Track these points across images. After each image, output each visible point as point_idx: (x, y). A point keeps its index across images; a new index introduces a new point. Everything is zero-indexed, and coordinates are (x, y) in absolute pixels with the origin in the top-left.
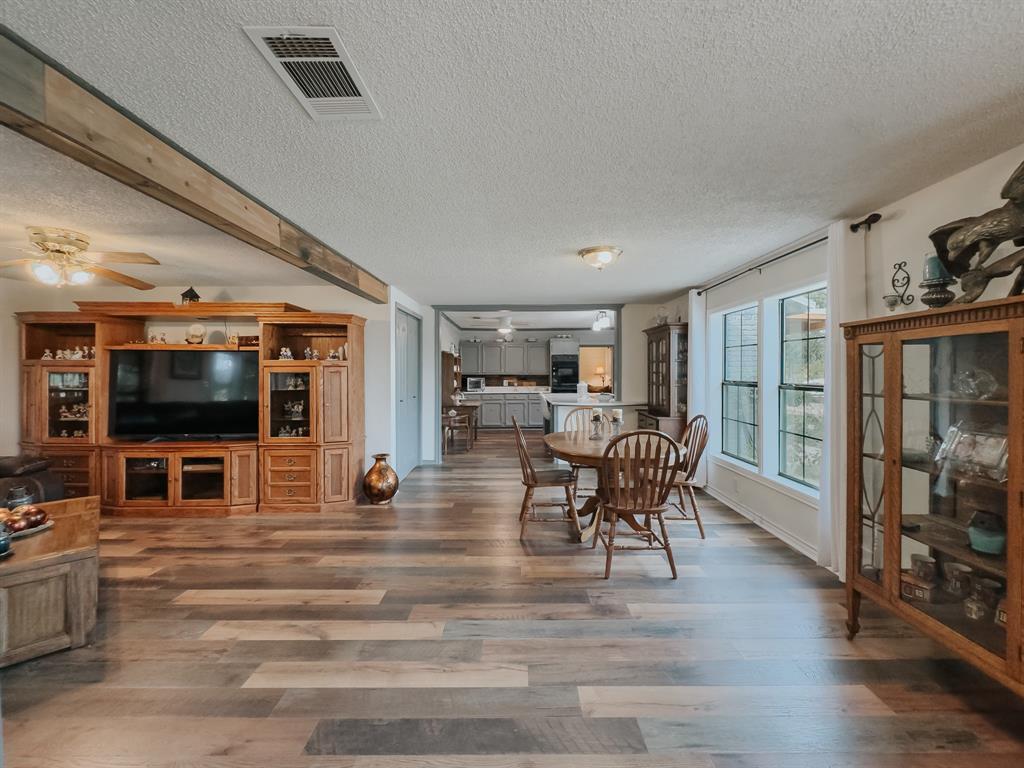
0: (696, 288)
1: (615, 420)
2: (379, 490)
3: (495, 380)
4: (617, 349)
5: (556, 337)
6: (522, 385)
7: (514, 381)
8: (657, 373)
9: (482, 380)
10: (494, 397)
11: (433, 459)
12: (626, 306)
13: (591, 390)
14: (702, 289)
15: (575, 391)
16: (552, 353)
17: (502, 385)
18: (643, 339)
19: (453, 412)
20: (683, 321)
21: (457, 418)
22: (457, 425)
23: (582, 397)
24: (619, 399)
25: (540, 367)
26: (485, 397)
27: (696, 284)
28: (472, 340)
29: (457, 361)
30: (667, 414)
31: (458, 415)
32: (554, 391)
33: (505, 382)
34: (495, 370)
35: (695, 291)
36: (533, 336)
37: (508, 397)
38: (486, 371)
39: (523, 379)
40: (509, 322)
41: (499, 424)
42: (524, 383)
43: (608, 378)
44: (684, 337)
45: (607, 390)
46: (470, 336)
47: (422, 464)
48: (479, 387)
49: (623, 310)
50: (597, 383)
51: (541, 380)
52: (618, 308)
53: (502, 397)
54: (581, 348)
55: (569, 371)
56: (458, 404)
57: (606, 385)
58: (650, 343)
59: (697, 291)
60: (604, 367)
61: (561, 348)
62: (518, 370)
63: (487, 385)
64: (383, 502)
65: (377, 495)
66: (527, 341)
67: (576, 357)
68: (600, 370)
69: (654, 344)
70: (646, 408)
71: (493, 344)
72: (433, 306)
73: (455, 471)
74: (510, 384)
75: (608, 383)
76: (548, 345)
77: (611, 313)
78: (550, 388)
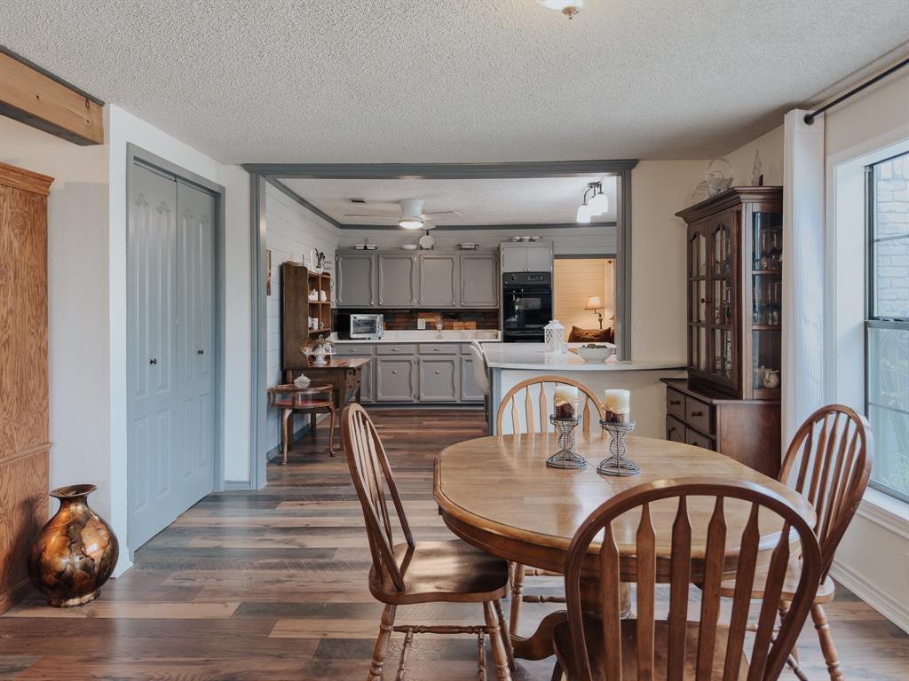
0: (801, 106)
1: (612, 419)
2: (61, 574)
3: (400, 318)
4: (623, 260)
5: (511, 240)
6: (451, 328)
7: (437, 320)
8: (710, 301)
9: (379, 318)
10: (398, 349)
11: (245, 478)
12: (641, 162)
13: (576, 337)
14: (814, 110)
15: (541, 339)
16: (505, 269)
17: (415, 327)
18: (679, 230)
19: (302, 381)
20: (768, 183)
21: (310, 392)
22: (310, 405)
23: (556, 350)
24: (626, 355)
25: (484, 295)
26: (381, 350)
27: (800, 98)
28: (360, 246)
29: (319, 282)
30: (735, 393)
31: (312, 385)
32: (507, 339)
33: (421, 322)
34: (402, 301)
35: (799, 115)
36: (470, 240)
37: (423, 349)
38: (387, 302)
39: (452, 316)
40: (418, 209)
41: (407, 398)
42: (455, 324)
43: (608, 315)
44: (773, 219)
45: (607, 336)
46: (357, 239)
47: (222, 488)
48: (373, 331)
49: (635, 173)
50: (589, 324)
51: (484, 319)
52: (623, 168)
53: (413, 349)
54: (556, 261)
55: (535, 303)
56: (321, 362)
57: (605, 327)
58: (692, 239)
59: (803, 113)
60: (601, 294)
61: (520, 259)
62: (443, 300)
63: (388, 327)
64: (76, 601)
65: (54, 587)
66: (460, 247)
67: (548, 275)
68: (595, 301)
69: (703, 240)
70: (685, 375)
71: (397, 253)
72: (246, 167)
73: (285, 506)
74: (429, 327)
75: (608, 324)
76: (496, 255)
77: (611, 182)
78: (500, 333)
